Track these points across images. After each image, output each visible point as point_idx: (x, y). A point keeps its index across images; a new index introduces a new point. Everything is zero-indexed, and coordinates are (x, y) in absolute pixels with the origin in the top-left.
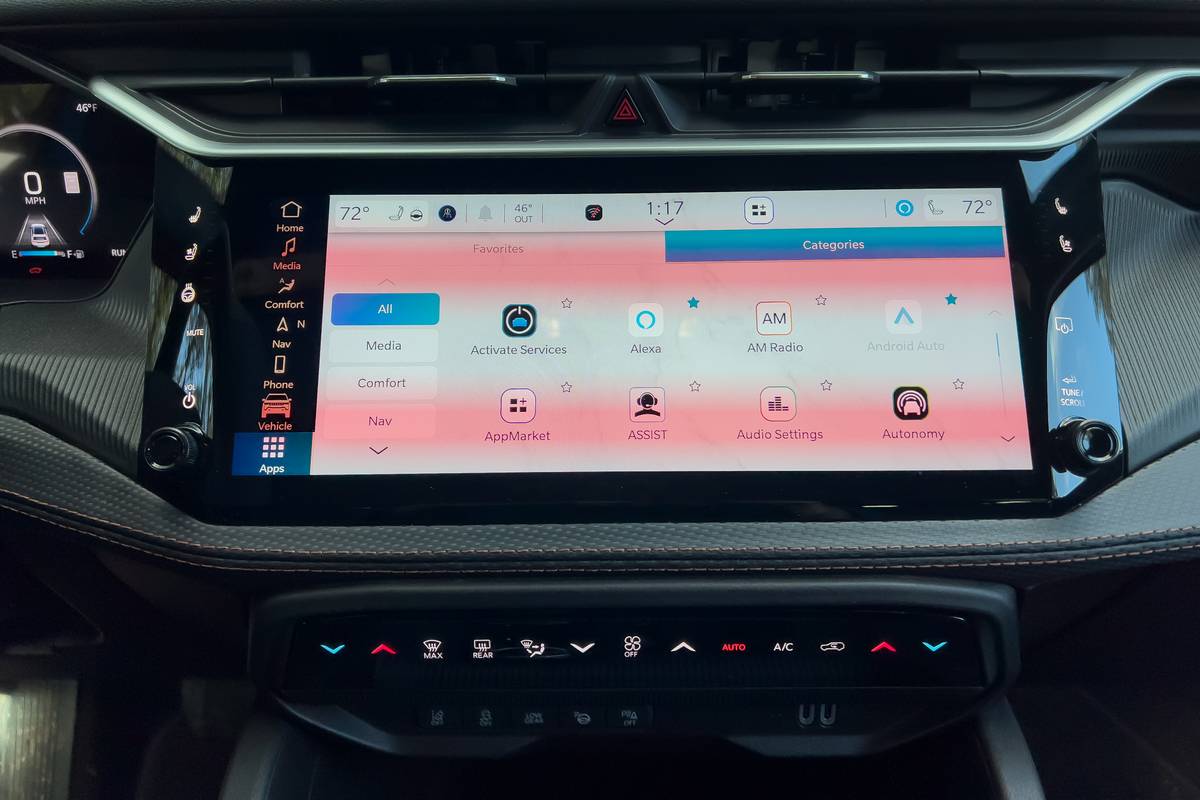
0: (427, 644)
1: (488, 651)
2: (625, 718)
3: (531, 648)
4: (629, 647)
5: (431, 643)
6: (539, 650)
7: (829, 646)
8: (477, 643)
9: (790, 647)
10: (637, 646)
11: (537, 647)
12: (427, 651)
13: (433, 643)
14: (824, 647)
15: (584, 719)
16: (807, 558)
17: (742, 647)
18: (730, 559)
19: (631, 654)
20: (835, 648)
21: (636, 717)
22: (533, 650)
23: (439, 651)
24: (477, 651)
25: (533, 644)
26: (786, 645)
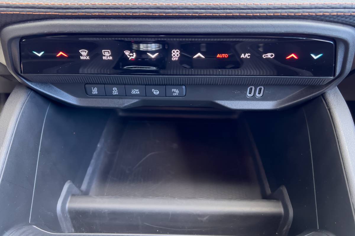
0: (81, 51)
1: (110, 56)
2: (174, 92)
3: (129, 55)
4: (174, 55)
5: (83, 51)
6: (133, 56)
7: (267, 56)
8: (104, 52)
9: (248, 56)
10: (178, 55)
11: (131, 54)
12: (82, 55)
13: (84, 51)
14: (264, 56)
15: (156, 92)
16: (262, 9)
17: (226, 56)
18: (224, 9)
19: (175, 59)
20: (269, 56)
21: (178, 92)
22: (130, 56)
23: (87, 55)
24: (105, 56)
25: (130, 53)
26: (247, 55)
